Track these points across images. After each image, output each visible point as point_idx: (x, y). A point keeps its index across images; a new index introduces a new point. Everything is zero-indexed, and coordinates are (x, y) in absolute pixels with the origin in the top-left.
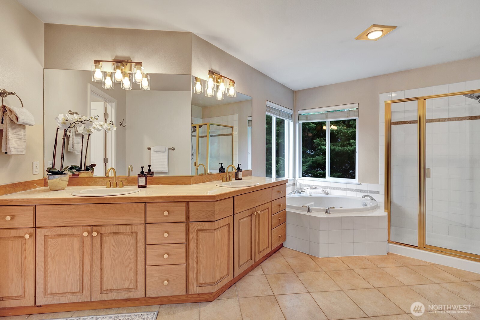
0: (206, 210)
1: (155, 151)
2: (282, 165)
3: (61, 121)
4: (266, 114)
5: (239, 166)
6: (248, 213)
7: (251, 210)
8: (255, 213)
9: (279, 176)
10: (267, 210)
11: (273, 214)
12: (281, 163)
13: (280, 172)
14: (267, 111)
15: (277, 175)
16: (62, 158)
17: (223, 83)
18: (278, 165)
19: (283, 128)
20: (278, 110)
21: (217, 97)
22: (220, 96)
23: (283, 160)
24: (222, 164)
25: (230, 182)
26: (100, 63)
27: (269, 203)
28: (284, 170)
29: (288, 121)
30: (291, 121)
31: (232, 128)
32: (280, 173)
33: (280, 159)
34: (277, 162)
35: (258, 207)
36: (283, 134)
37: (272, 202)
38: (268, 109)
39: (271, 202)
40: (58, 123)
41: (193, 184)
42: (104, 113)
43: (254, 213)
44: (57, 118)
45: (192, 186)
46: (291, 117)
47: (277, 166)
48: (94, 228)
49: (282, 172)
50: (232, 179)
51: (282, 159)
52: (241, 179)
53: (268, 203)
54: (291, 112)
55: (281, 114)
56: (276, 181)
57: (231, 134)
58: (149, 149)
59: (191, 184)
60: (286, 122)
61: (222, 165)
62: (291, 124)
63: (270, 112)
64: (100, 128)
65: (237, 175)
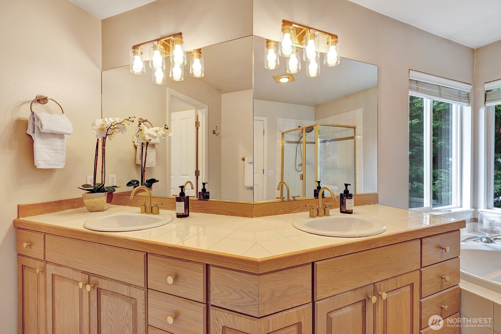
0: (241, 290)
1: (249, 162)
2: (445, 181)
3: (98, 127)
4: (410, 94)
5: (346, 188)
6: (352, 297)
7: (364, 290)
8: (374, 299)
9: (439, 202)
10: (408, 288)
11: (423, 297)
12: (442, 179)
13: (442, 194)
14: (411, 88)
15: (434, 199)
16: (102, 172)
17: (312, 41)
18: (436, 182)
19: (447, 122)
20: (438, 87)
21: (308, 72)
22: (313, 70)
23: (449, 175)
24: (319, 182)
25: (325, 218)
26: (138, 48)
27: (413, 273)
28: (449, 190)
29: (459, 106)
30: (468, 106)
31: (355, 128)
32: (441, 196)
33: (441, 171)
34: (435, 177)
35: (382, 284)
36: (447, 131)
37: (421, 272)
38: (414, 86)
39: (419, 272)
40: (94, 129)
41: (257, 216)
42: (196, 122)
43: (370, 297)
44: (94, 124)
45: (255, 220)
46: (467, 98)
47: (434, 184)
48: (92, 278)
49: (445, 193)
50: (332, 212)
51: (445, 173)
52: (350, 212)
53: (410, 274)
54: (467, 88)
55: (443, 92)
56: (432, 225)
57: (353, 138)
58: (244, 160)
59: (252, 217)
60: (455, 107)
61: (319, 185)
62: (468, 110)
63: (417, 90)
64: (155, 134)
65: (343, 204)
